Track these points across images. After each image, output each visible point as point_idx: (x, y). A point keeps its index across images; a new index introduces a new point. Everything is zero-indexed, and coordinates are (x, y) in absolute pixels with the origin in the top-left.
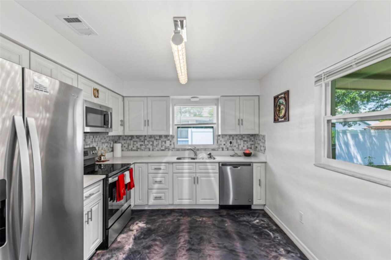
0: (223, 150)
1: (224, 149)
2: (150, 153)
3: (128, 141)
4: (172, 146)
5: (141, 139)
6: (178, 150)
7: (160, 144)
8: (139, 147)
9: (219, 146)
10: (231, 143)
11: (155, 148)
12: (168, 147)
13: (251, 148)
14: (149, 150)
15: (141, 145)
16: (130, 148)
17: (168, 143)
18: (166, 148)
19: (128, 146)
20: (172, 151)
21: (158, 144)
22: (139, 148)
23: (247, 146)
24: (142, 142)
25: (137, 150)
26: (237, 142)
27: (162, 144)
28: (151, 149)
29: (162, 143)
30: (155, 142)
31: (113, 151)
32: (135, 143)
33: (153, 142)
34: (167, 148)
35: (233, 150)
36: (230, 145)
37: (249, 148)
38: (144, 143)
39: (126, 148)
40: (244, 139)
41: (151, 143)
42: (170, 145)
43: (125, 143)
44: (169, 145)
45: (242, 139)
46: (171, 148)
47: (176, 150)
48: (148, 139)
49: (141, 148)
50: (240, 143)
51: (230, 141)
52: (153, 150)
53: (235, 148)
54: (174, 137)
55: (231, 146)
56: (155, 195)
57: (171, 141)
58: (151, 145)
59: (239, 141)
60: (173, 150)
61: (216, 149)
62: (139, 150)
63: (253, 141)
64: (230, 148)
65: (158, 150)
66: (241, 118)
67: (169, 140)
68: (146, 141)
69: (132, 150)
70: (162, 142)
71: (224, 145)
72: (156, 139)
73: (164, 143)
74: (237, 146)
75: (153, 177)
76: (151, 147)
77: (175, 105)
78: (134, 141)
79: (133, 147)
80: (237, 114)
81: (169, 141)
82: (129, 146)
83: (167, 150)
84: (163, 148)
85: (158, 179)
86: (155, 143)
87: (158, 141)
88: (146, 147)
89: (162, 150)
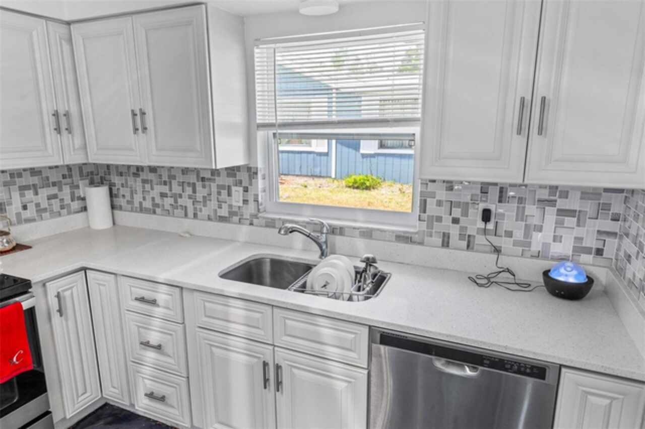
0: (446, 244)
1: (454, 240)
2: (189, 224)
3: (131, 180)
4: (251, 208)
5: (160, 176)
6: (270, 224)
7: (214, 196)
8: (158, 200)
9: (430, 226)
10: (486, 215)
11: (201, 210)
12: (239, 207)
13: (599, 252)
14: (186, 215)
15: (163, 195)
16: (137, 205)
17: (237, 192)
18: (232, 214)
19: (132, 197)
20: (251, 224)
21: (210, 194)
22: (157, 205)
23: (579, 239)
24: (165, 183)
25: (154, 212)
26: (521, 215)
27: (221, 198)
28: (191, 213)
29: (219, 193)
30: (199, 185)
31: (85, 209)
32: (148, 187)
33: (194, 186)
34: (235, 214)
35: (497, 251)
36: (481, 224)
37: (588, 251)
38: (171, 190)
39: (128, 202)
40: (562, 204)
41: (189, 190)
42: (245, 202)
43: (122, 186)
44: (241, 204)
45: (552, 203)
46: (247, 216)
47: (263, 222)
48: (180, 178)
49: (163, 205)
50: (535, 221)
51: (482, 206)
52: (195, 216)
53: (505, 243)
54: (256, 173)
55: (485, 232)
56: (150, 385)
57: (246, 190)
58: (190, 197)
59: (531, 210)
60: (255, 221)
61: (416, 238)
62: (158, 210)
63: (616, 219)
64: (480, 240)
65: (209, 219)
66: (540, 92)
67: (240, 183)
68: (175, 184)
69: (142, 210)
70: (219, 187)
71: (456, 221)
72: (203, 179)
73: (224, 193)
74: (519, 235)
75: (139, 327)
76: (189, 203)
77: (258, 41)
78: (144, 181)
79: (144, 199)
80: (522, 70)
81: (241, 189)
82: (135, 196)
83: (236, 219)
84: (224, 212)
85: (154, 338)
86: (201, 192)
87: (207, 183)
88: (176, 202)
89: (222, 219)
